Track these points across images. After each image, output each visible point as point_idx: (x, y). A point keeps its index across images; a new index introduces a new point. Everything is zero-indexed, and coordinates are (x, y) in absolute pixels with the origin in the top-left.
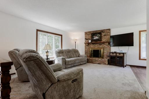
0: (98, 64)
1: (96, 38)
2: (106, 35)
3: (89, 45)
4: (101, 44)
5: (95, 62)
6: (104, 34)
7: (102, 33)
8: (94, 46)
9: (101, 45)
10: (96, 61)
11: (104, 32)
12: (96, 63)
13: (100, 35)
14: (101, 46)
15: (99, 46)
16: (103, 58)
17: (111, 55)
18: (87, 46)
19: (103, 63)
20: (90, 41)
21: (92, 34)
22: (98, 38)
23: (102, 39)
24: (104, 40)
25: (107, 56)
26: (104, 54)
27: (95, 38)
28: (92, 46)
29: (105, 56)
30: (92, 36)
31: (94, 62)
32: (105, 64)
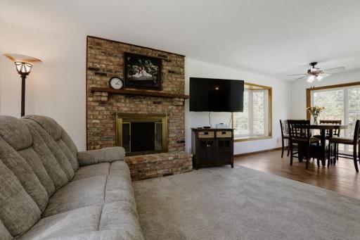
0: (165, 175)
1: (141, 74)
2: (173, 72)
3: (112, 101)
4: (159, 100)
5: (153, 173)
6: (169, 68)
7: (164, 63)
8: (132, 106)
9: (159, 103)
10: (157, 167)
11: (170, 61)
12: (157, 176)
13: (156, 68)
14: (159, 109)
15: (154, 107)
16: (166, 151)
17: (200, 136)
18: (102, 103)
19: (180, 169)
20: (116, 84)
21: (126, 55)
22: (149, 75)
23: (164, 85)
24: (167, 88)
25: (178, 142)
26: (170, 135)
27: (137, 76)
28: (125, 106)
29: (173, 142)
30: (126, 62)
31: (148, 174)
32: (186, 170)
